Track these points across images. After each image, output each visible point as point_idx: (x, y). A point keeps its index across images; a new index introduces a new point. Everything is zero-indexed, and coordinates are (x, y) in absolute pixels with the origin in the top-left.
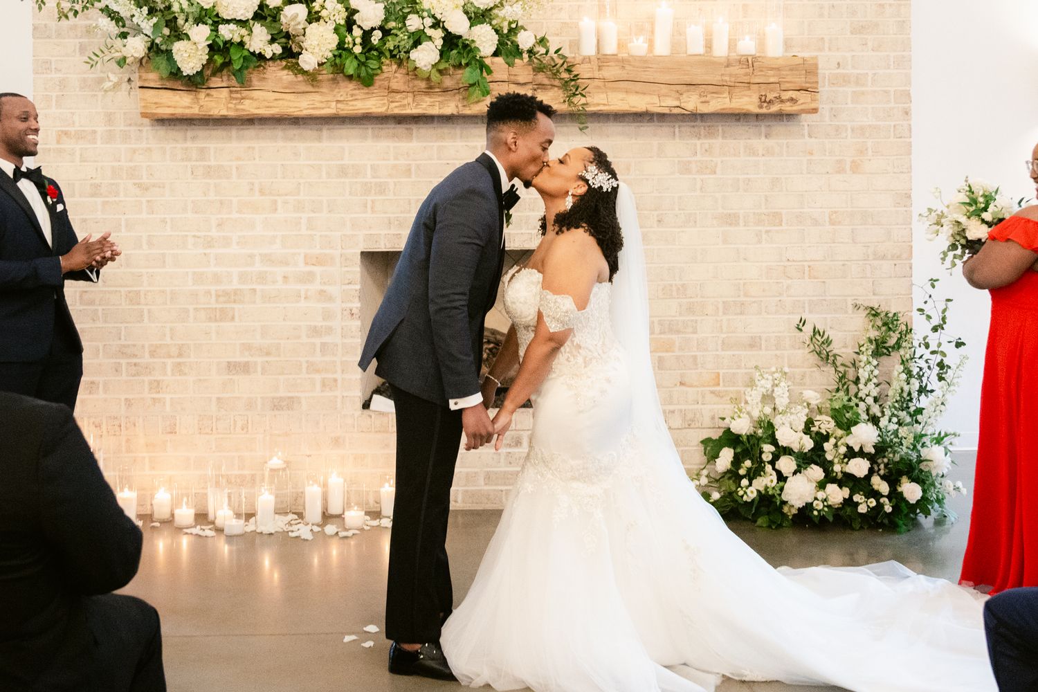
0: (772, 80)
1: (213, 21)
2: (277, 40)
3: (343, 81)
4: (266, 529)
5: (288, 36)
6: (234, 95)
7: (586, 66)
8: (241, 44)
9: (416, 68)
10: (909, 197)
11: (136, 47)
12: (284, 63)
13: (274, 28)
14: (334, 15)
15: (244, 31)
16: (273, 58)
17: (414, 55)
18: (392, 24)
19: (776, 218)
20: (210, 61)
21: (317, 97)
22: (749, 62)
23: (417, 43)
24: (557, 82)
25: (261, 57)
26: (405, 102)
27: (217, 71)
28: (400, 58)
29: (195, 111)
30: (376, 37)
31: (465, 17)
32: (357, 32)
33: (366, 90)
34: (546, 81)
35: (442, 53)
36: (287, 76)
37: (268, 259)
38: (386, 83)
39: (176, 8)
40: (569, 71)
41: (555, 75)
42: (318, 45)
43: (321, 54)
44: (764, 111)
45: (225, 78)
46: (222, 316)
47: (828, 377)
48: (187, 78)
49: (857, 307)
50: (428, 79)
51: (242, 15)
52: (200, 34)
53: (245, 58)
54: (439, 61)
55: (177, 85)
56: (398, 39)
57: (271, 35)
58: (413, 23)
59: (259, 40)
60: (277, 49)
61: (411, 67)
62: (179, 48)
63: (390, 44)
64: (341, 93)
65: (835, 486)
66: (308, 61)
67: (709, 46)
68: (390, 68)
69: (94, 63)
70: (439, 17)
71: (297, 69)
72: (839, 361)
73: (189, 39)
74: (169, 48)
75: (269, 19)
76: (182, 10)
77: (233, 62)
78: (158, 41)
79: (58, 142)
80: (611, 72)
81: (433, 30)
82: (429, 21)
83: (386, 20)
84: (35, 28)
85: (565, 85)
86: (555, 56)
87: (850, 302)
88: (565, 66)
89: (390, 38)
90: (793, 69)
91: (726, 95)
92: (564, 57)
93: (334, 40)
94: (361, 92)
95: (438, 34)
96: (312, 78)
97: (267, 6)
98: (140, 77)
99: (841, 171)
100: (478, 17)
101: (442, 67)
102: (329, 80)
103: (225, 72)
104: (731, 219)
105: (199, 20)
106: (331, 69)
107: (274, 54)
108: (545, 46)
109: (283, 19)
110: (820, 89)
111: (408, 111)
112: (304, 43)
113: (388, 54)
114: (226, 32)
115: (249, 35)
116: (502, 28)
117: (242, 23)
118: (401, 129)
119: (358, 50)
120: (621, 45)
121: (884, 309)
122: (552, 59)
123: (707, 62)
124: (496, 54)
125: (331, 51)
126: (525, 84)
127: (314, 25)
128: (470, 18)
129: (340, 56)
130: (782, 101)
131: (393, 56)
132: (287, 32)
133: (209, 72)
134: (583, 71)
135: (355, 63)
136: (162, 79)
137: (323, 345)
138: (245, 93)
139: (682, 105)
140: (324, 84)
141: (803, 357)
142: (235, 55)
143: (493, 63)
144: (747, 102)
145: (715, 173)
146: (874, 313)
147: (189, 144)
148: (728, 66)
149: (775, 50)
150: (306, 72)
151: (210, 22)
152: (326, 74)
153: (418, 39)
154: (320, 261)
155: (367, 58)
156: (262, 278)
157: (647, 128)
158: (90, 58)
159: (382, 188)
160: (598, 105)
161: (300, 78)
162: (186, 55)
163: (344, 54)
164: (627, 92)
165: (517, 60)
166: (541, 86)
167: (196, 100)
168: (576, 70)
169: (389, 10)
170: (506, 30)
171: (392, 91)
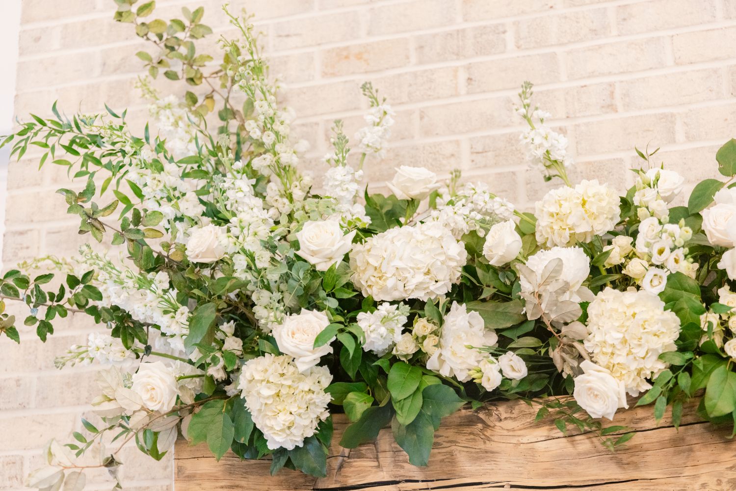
1: (341, 301)
2: (511, 340)
3: (705, 444)
5: (540, 329)
8: (418, 360)
12: (537, 407)
13: (505, 314)
14: (661, 252)
20: (336, 407)
25: (471, 391)
27: (361, 439)
36: (546, 443)
42: (624, 341)
43: (634, 366)
45: (386, 459)
48: (283, 461)
51: (418, 287)
53: (427, 395)
57: (498, 331)
59: (463, 346)
60: (514, 366)
62: (253, 378)
64: (703, 479)
66: (600, 391)
71: (572, 420)
73: (277, 351)
75: (490, 294)
77: (396, 407)
93: (666, 328)
96: (614, 439)
97: (487, 264)
98: (180, 470)
102: (662, 445)
103: (385, 440)
105: (304, 302)
106: (665, 411)
107: (506, 381)
109: (526, 286)
112: (586, 344)
114: (376, 329)
115: (435, 333)
125: (661, 357)
127: (610, 295)
129: (689, 368)
132: (539, 321)
140: (652, 457)
142: (402, 389)
150: (598, 423)
151: (333, 303)
152: (653, 429)
158: (79, 437)
161: (584, 444)
162: (266, 392)
163: (700, 362)
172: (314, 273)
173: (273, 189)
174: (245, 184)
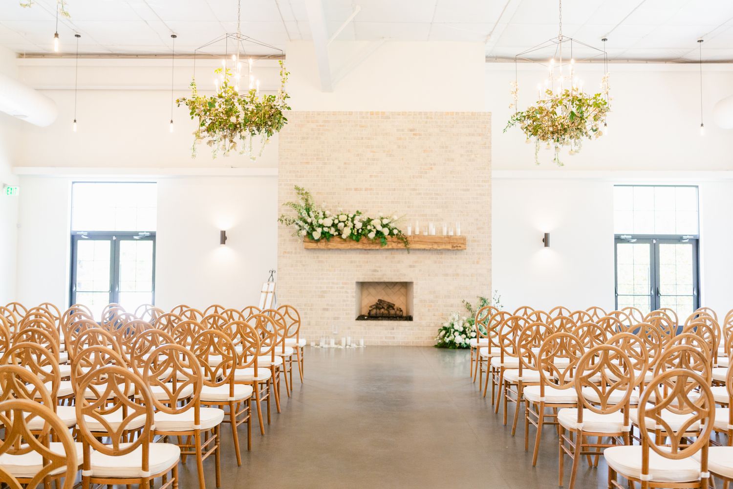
0: (455, 242)
3: (352, 241)
4: (332, 347)
5: (339, 230)
6: (326, 244)
8: (328, 232)
9: (370, 238)
10: (491, 270)
11: (304, 233)
12: (338, 237)
15: (329, 229)
16: (336, 235)
17: (369, 235)
18: (364, 228)
19: (458, 275)
20: (322, 236)
21: (346, 245)
22: (448, 237)
24: (403, 242)
25: (333, 235)
26: (367, 246)
27: (322, 238)
28: (366, 235)
29: (317, 247)
30: (360, 231)
32: (355, 229)
33: (357, 243)
34: (400, 241)
35: (376, 235)
36: (339, 239)
37: (333, 283)
39: (314, 224)
40: (406, 239)
41: (403, 240)
43: (347, 235)
44: (453, 249)
45: (325, 240)
46: (322, 297)
47: (469, 314)
48: (316, 240)
49: (478, 297)
50: (372, 241)
51: (329, 225)
52: (319, 230)
53: (329, 236)
55: (313, 241)
56: (365, 231)
57: (335, 230)
58: (369, 227)
59: (333, 231)
60: (337, 233)
61: (368, 238)
62: (314, 234)
64: (352, 244)
65: (468, 339)
66: (344, 236)
67: (442, 233)
68: (363, 238)
69: (293, 236)
70: (375, 226)
71: (341, 238)
72: (472, 310)
73: (317, 231)
74: (312, 233)
77: (326, 237)
78: (309, 231)
79: (284, 254)
80: (416, 239)
81: (373, 229)
82: (373, 227)
85: (405, 242)
86: (403, 236)
87: (476, 295)
89: (363, 231)
90: (460, 239)
91: (444, 245)
92: (405, 236)
93: (350, 231)
94: (356, 244)
95: (375, 230)
96: (345, 240)
97: (335, 223)
98: (306, 240)
99: (474, 263)
100: (384, 226)
101: (375, 238)
103: (324, 238)
104: (447, 275)
105: (319, 227)
106: (349, 238)
108: (401, 233)
109: (338, 227)
110: (467, 243)
111: (367, 248)
112: (343, 232)
113: (363, 235)
114: (326, 229)
117: (329, 227)
118: (366, 252)
119: (356, 234)
120: (420, 232)
121: (484, 298)
123: (440, 238)
124: (389, 235)
125: (349, 234)
126: (395, 242)
127: (346, 228)
128: (382, 227)
129: (351, 235)
130: (457, 247)
133: (320, 238)
134: (409, 239)
135: (355, 237)
136: (310, 240)
137: (346, 304)
138: (329, 243)
139: (433, 247)
140: (348, 242)
141: (464, 309)
142: (327, 235)
143: (388, 237)
144: (449, 247)
145: (442, 263)
146: (482, 299)
147: (315, 255)
148: (446, 238)
149: (459, 234)
151: (322, 227)
152: (348, 240)
153: (370, 231)
154: (346, 284)
155: (358, 236)
156: (332, 288)
157: (426, 252)
158: (292, 234)
159: (361, 266)
160: (413, 247)
161: (342, 240)
163: (353, 235)
164: (420, 244)
165: (394, 236)
166: (399, 243)
167: (317, 245)
168: (407, 239)
169: (363, 224)
170: (391, 229)
171: (363, 243)
172: (320, 224)
173: (314, 213)
174: (312, 213)
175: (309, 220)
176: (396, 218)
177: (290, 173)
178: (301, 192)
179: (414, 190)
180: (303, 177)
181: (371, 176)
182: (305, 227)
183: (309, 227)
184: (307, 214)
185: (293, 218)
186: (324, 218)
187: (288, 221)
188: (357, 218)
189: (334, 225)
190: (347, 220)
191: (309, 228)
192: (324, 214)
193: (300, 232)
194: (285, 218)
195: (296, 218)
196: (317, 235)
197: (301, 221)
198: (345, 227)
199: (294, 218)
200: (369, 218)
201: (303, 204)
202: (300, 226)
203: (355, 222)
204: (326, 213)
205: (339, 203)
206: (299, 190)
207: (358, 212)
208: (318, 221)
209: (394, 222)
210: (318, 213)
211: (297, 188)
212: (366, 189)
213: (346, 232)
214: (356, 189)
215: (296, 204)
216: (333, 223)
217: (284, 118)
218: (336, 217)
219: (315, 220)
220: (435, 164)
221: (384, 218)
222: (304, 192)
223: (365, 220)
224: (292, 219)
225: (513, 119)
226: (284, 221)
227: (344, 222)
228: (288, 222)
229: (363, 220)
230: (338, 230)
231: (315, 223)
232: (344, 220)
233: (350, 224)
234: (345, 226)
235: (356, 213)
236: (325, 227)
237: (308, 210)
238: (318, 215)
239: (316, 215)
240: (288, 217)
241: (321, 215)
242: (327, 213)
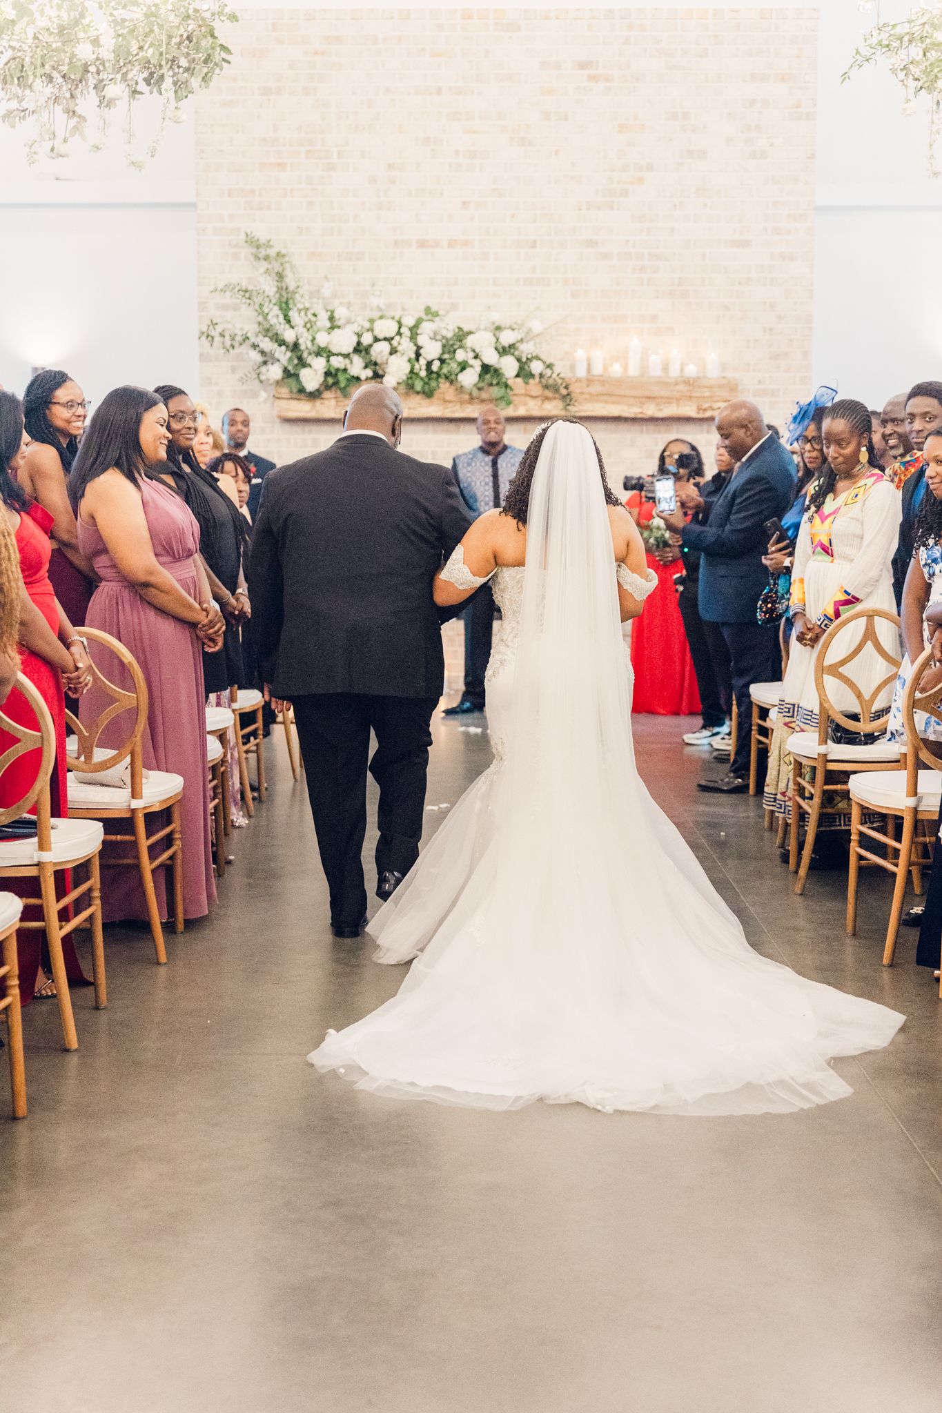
0: (706, 394)
1: (327, 355)
2: (368, 367)
3: (413, 395)
5: (376, 364)
6: (340, 404)
7: (578, 385)
8: (345, 370)
9: (462, 387)
11: (275, 372)
13: (367, 358)
14: (407, 350)
15: (347, 361)
16: (367, 379)
17: (461, 377)
18: (446, 356)
20: (325, 380)
22: (688, 382)
23: (463, 369)
24: (557, 396)
25: (358, 379)
26: (455, 408)
27: (328, 387)
28: (451, 379)
29: (312, 414)
30: (435, 367)
31: (496, 352)
32: (423, 362)
33: (428, 401)
34: (550, 394)
35: (480, 376)
38: (441, 396)
39: (303, 347)
40: (566, 388)
41: (557, 391)
43: (398, 376)
44: (701, 416)
45: (334, 392)
48: (308, 393)
50: (470, 394)
51: (345, 350)
52: (319, 364)
53: (348, 380)
54: (479, 381)
55: (302, 396)
56: (450, 367)
57: (365, 363)
58: (460, 355)
59: (357, 367)
60: (369, 373)
61: (459, 385)
62: (304, 374)
63: (445, 371)
64: (414, 403)
67: (666, 368)
68: (444, 385)
69: (244, 381)
70: (477, 350)
73: (311, 367)
74: (297, 372)
75: (363, 353)
76: (307, 348)
77: (340, 382)
78: (290, 368)
80: (596, 389)
81: (474, 360)
82: (471, 355)
83: (442, 354)
84: (201, 355)
85: (564, 397)
86: (557, 379)
88: (564, 384)
89: (444, 366)
90: (721, 387)
91: (675, 405)
92: (563, 379)
93: (407, 368)
94: (425, 402)
95: (477, 365)
97: (362, 344)
98: (277, 392)
100: (503, 351)
101: (481, 385)
103: (333, 388)
105: (318, 354)
106: (405, 387)
107: (366, 376)
108: (552, 369)
109: (372, 353)
111: (457, 415)
112: (387, 369)
113: (443, 376)
114: (337, 362)
115: (350, 363)
116: (521, 357)
117: (346, 356)
118: (452, 426)
119: (423, 374)
120: (605, 368)
122: (555, 380)
123: (663, 383)
124: (518, 376)
125: (405, 375)
126: (536, 397)
127: (394, 356)
128: (499, 352)
129: (411, 378)
130: (713, 409)
131: (447, 378)
132: (376, 362)
133: (322, 388)
134: (575, 388)
135: (421, 383)
136: (291, 392)
139: (644, 412)
142: (341, 378)
143: (515, 382)
144: (689, 410)
147: (306, 436)
148: (676, 384)
149: (713, 372)
151: (325, 355)
152: (402, 390)
153: (463, 366)
155: (429, 379)
157: (623, 427)
158: (241, 377)
160: (586, 411)
162: (309, 378)
163: (414, 376)
164: (606, 402)
165: (531, 381)
166: (547, 398)
167: (314, 406)
168: (571, 389)
169: (444, 346)
170: (524, 359)
171: (445, 401)
172: (319, 347)
173: (303, 313)
174: (296, 314)
175: (289, 336)
176: (537, 326)
177: (229, 196)
178: (263, 253)
179: (591, 243)
180: (269, 208)
181: (464, 203)
182: (277, 355)
183: (289, 354)
184: (281, 317)
185: (242, 329)
186: (332, 328)
187: (227, 337)
188: (427, 328)
189: (359, 349)
190: (399, 333)
191: (290, 359)
192: (331, 319)
193: (264, 369)
194: (219, 329)
195: (251, 328)
196: (312, 378)
197: (267, 339)
198: (391, 354)
199: (246, 329)
200: (460, 329)
201: (269, 287)
202: (263, 353)
203: (421, 340)
204: (336, 315)
205: (373, 285)
206: (258, 247)
207: (428, 310)
208: (314, 339)
209: (532, 339)
210: (315, 315)
211: (253, 243)
212: (452, 244)
213: (397, 370)
214: (422, 244)
215: (250, 288)
216: (359, 343)
217: (223, 47)
218: (367, 325)
219: (306, 334)
220: (650, 168)
221: (505, 328)
222: (272, 252)
223: (449, 335)
224: (239, 333)
225: (869, 42)
226: (218, 339)
227: (389, 340)
228: (228, 343)
229: (444, 333)
230: (371, 364)
231: (305, 343)
232: (388, 335)
233: (407, 347)
234: (393, 351)
235: (422, 314)
236: (334, 355)
237: (285, 307)
238: (313, 319)
239: (310, 321)
240: (230, 326)
241: (323, 322)
242: (341, 313)
